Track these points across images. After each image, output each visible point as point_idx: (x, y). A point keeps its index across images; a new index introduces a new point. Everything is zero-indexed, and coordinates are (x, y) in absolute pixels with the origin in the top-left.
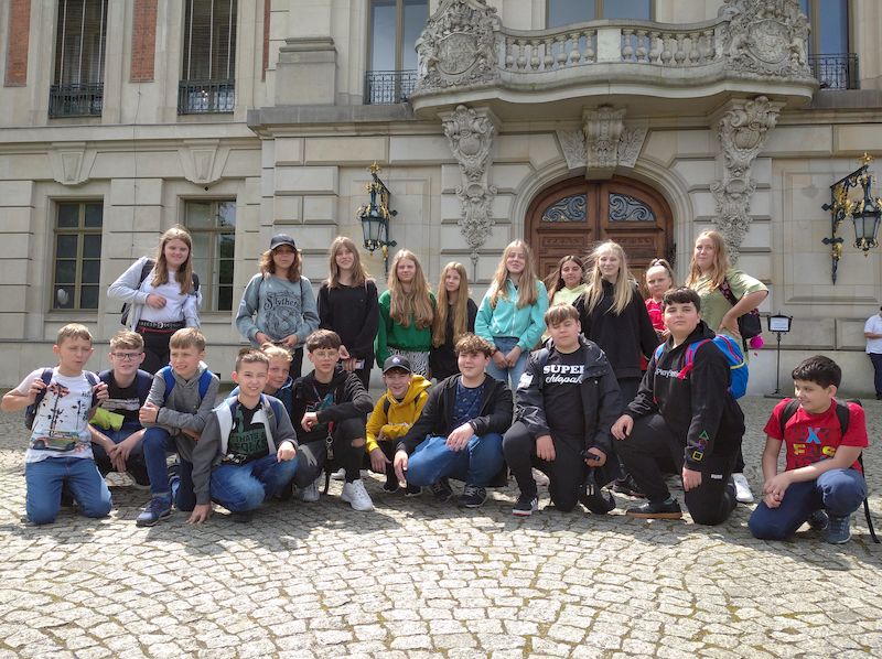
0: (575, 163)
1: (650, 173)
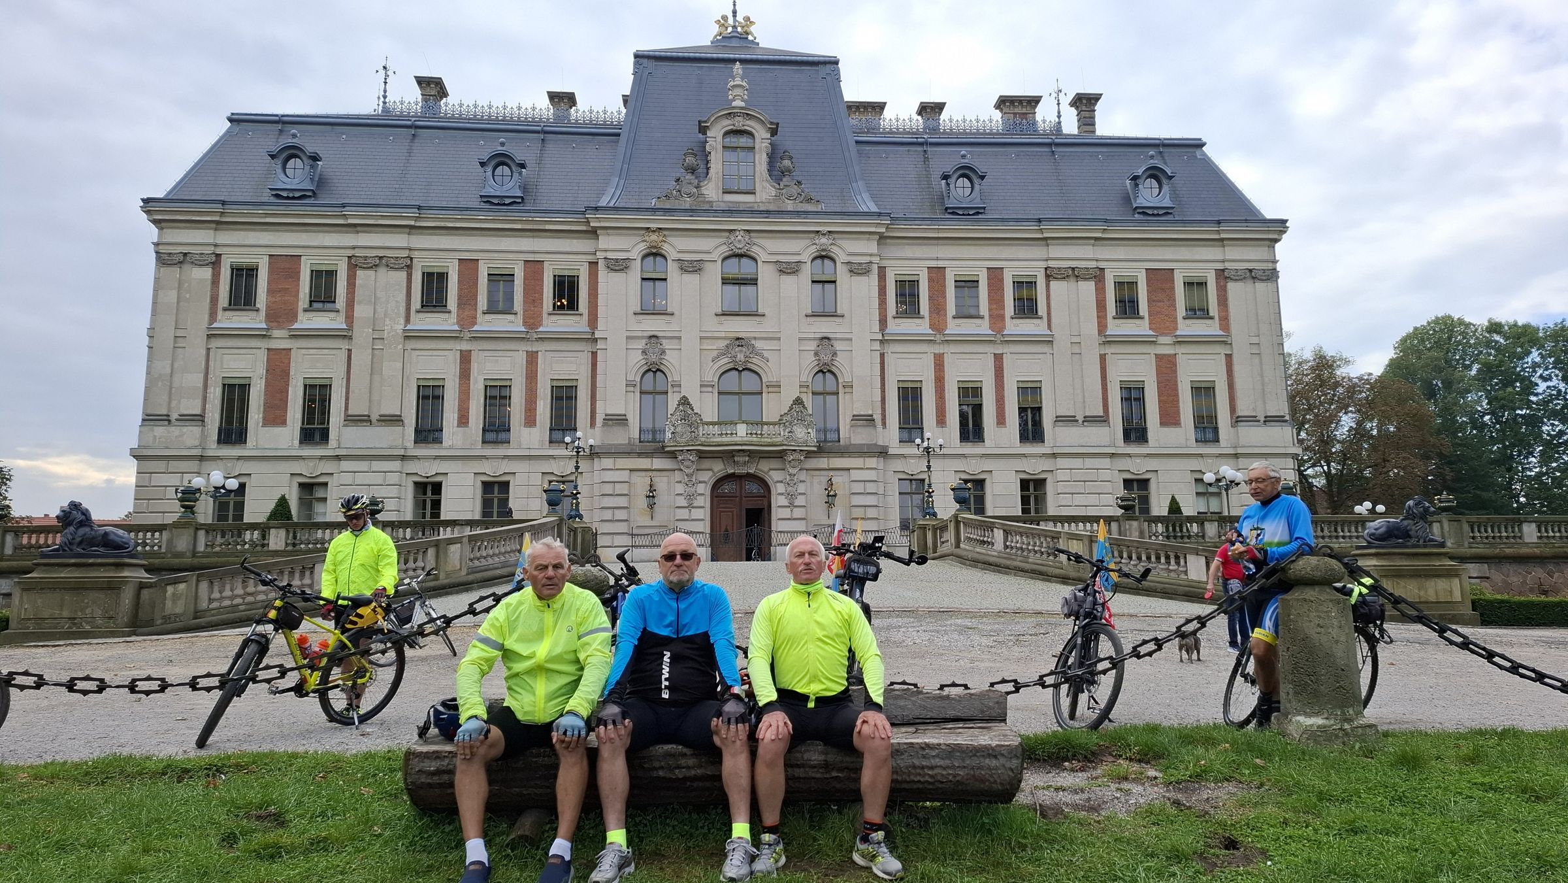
0: (731, 471)
1: (761, 474)
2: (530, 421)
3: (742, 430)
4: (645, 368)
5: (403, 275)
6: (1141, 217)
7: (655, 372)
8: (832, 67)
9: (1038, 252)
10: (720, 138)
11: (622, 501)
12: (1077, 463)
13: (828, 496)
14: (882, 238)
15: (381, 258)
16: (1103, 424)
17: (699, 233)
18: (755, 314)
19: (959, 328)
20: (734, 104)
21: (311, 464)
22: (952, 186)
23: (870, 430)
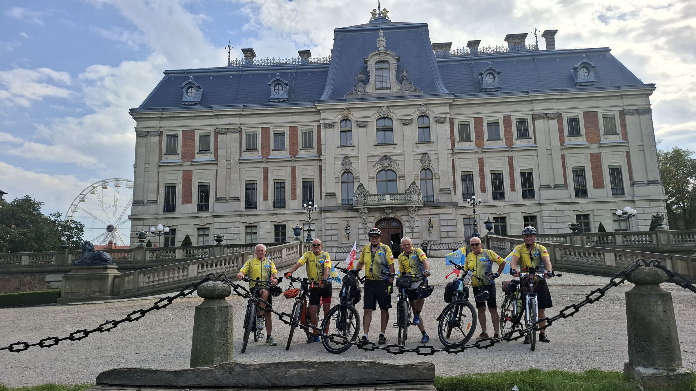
0: (384, 217)
1: (398, 218)
2: (294, 197)
3: (388, 198)
4: (343, 171)
5: (238, 136)
6: (579, 87)
7: (348, 173)
8: (425, 28)
9: (529, 107)
10: (373, 65)
11: (335, 232)
12: (552, 207)
13: (429, 227)
14: (451, 106)
15: (228, 129)
16: (564, 188)
17: (365, 109)
18: (392, 144)
19: (490, 145)
20: (380, 49)
21: (202, 219)
22: (484, 79)
23: (449, 195)
